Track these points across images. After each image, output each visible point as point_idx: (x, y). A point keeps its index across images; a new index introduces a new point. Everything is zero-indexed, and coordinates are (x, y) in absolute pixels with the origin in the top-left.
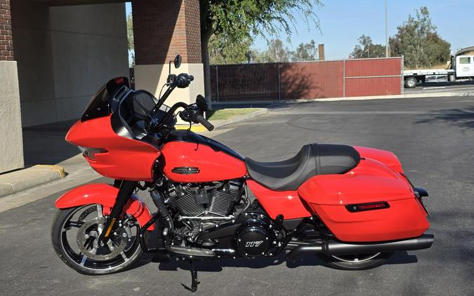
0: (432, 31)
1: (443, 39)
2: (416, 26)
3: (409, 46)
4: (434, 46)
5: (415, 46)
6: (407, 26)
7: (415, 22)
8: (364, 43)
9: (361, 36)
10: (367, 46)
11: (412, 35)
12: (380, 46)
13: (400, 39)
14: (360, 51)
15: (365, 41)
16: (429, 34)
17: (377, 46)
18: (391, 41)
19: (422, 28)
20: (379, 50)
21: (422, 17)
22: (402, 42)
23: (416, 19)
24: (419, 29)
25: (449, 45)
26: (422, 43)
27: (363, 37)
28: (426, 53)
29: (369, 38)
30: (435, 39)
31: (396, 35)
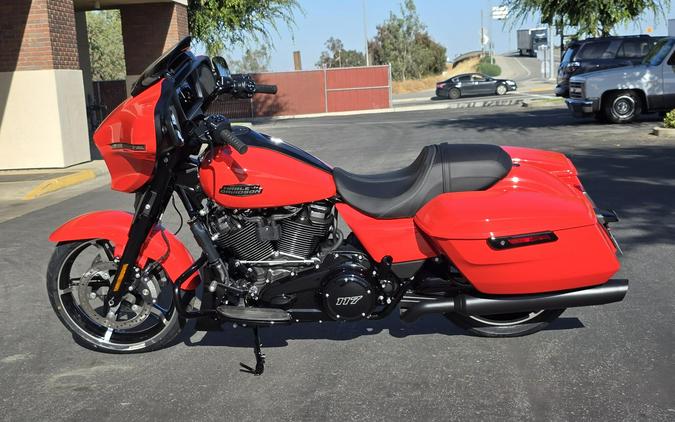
0: (422, 32)
1: (436, 42)
2: (400, 26)
3: (393, 53)
4: (423, 52)
5: (400, 52)
6: (389, 26)
7: (399, 20)
8: (333, 48)
9: (329, 38)
10: (337, 53)
11: (395, 37)
12: (354, 53)
13: (380, 43)
14: (327, 60)
15: (335, 45)
16: (417, 35)
17: (350, 52)
18: (370, 46)
19: (409, 28)
20: (354, 58)
21: (407, 13)
22: (383, 46)
23: (400, 16)
24: (405, 29)
25: (445, 50)
26: (409, 48)
27: (331, 40)
28: (415, 61)
29: (339, 41)
30: (425, 41)
31: (376, 38)
